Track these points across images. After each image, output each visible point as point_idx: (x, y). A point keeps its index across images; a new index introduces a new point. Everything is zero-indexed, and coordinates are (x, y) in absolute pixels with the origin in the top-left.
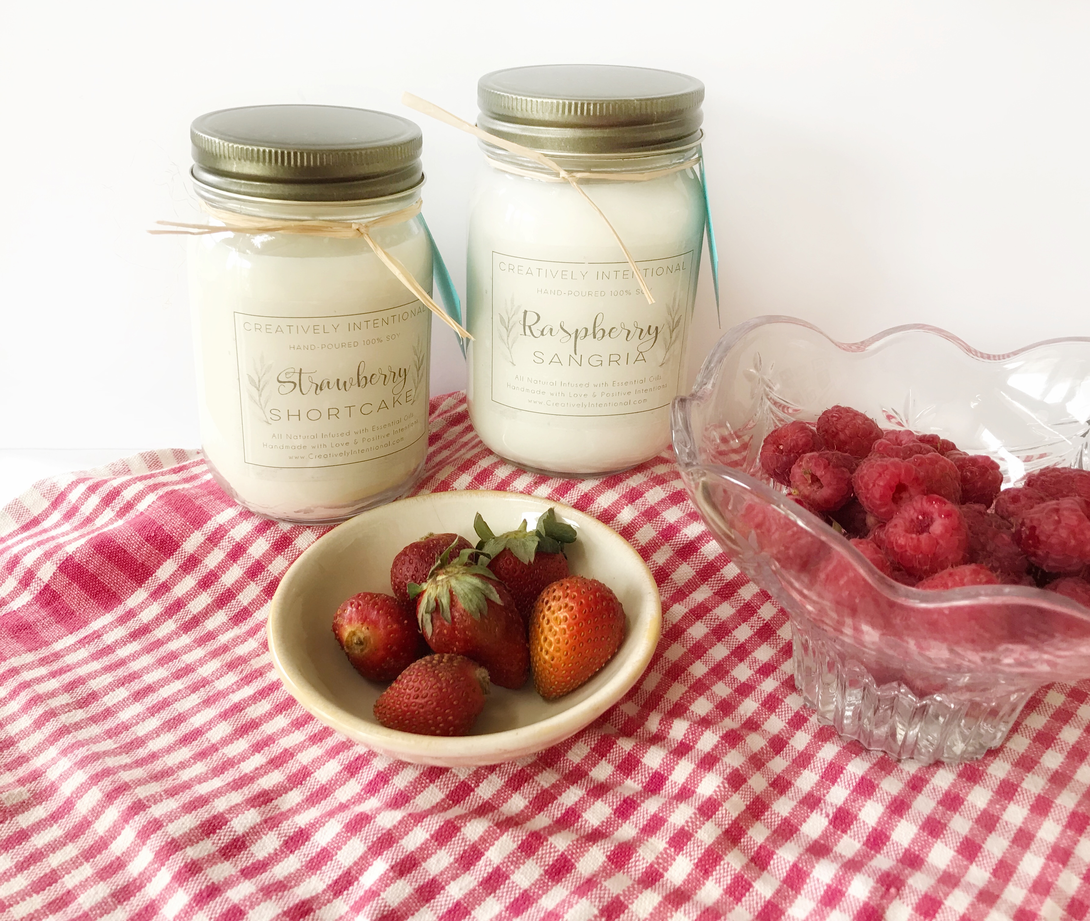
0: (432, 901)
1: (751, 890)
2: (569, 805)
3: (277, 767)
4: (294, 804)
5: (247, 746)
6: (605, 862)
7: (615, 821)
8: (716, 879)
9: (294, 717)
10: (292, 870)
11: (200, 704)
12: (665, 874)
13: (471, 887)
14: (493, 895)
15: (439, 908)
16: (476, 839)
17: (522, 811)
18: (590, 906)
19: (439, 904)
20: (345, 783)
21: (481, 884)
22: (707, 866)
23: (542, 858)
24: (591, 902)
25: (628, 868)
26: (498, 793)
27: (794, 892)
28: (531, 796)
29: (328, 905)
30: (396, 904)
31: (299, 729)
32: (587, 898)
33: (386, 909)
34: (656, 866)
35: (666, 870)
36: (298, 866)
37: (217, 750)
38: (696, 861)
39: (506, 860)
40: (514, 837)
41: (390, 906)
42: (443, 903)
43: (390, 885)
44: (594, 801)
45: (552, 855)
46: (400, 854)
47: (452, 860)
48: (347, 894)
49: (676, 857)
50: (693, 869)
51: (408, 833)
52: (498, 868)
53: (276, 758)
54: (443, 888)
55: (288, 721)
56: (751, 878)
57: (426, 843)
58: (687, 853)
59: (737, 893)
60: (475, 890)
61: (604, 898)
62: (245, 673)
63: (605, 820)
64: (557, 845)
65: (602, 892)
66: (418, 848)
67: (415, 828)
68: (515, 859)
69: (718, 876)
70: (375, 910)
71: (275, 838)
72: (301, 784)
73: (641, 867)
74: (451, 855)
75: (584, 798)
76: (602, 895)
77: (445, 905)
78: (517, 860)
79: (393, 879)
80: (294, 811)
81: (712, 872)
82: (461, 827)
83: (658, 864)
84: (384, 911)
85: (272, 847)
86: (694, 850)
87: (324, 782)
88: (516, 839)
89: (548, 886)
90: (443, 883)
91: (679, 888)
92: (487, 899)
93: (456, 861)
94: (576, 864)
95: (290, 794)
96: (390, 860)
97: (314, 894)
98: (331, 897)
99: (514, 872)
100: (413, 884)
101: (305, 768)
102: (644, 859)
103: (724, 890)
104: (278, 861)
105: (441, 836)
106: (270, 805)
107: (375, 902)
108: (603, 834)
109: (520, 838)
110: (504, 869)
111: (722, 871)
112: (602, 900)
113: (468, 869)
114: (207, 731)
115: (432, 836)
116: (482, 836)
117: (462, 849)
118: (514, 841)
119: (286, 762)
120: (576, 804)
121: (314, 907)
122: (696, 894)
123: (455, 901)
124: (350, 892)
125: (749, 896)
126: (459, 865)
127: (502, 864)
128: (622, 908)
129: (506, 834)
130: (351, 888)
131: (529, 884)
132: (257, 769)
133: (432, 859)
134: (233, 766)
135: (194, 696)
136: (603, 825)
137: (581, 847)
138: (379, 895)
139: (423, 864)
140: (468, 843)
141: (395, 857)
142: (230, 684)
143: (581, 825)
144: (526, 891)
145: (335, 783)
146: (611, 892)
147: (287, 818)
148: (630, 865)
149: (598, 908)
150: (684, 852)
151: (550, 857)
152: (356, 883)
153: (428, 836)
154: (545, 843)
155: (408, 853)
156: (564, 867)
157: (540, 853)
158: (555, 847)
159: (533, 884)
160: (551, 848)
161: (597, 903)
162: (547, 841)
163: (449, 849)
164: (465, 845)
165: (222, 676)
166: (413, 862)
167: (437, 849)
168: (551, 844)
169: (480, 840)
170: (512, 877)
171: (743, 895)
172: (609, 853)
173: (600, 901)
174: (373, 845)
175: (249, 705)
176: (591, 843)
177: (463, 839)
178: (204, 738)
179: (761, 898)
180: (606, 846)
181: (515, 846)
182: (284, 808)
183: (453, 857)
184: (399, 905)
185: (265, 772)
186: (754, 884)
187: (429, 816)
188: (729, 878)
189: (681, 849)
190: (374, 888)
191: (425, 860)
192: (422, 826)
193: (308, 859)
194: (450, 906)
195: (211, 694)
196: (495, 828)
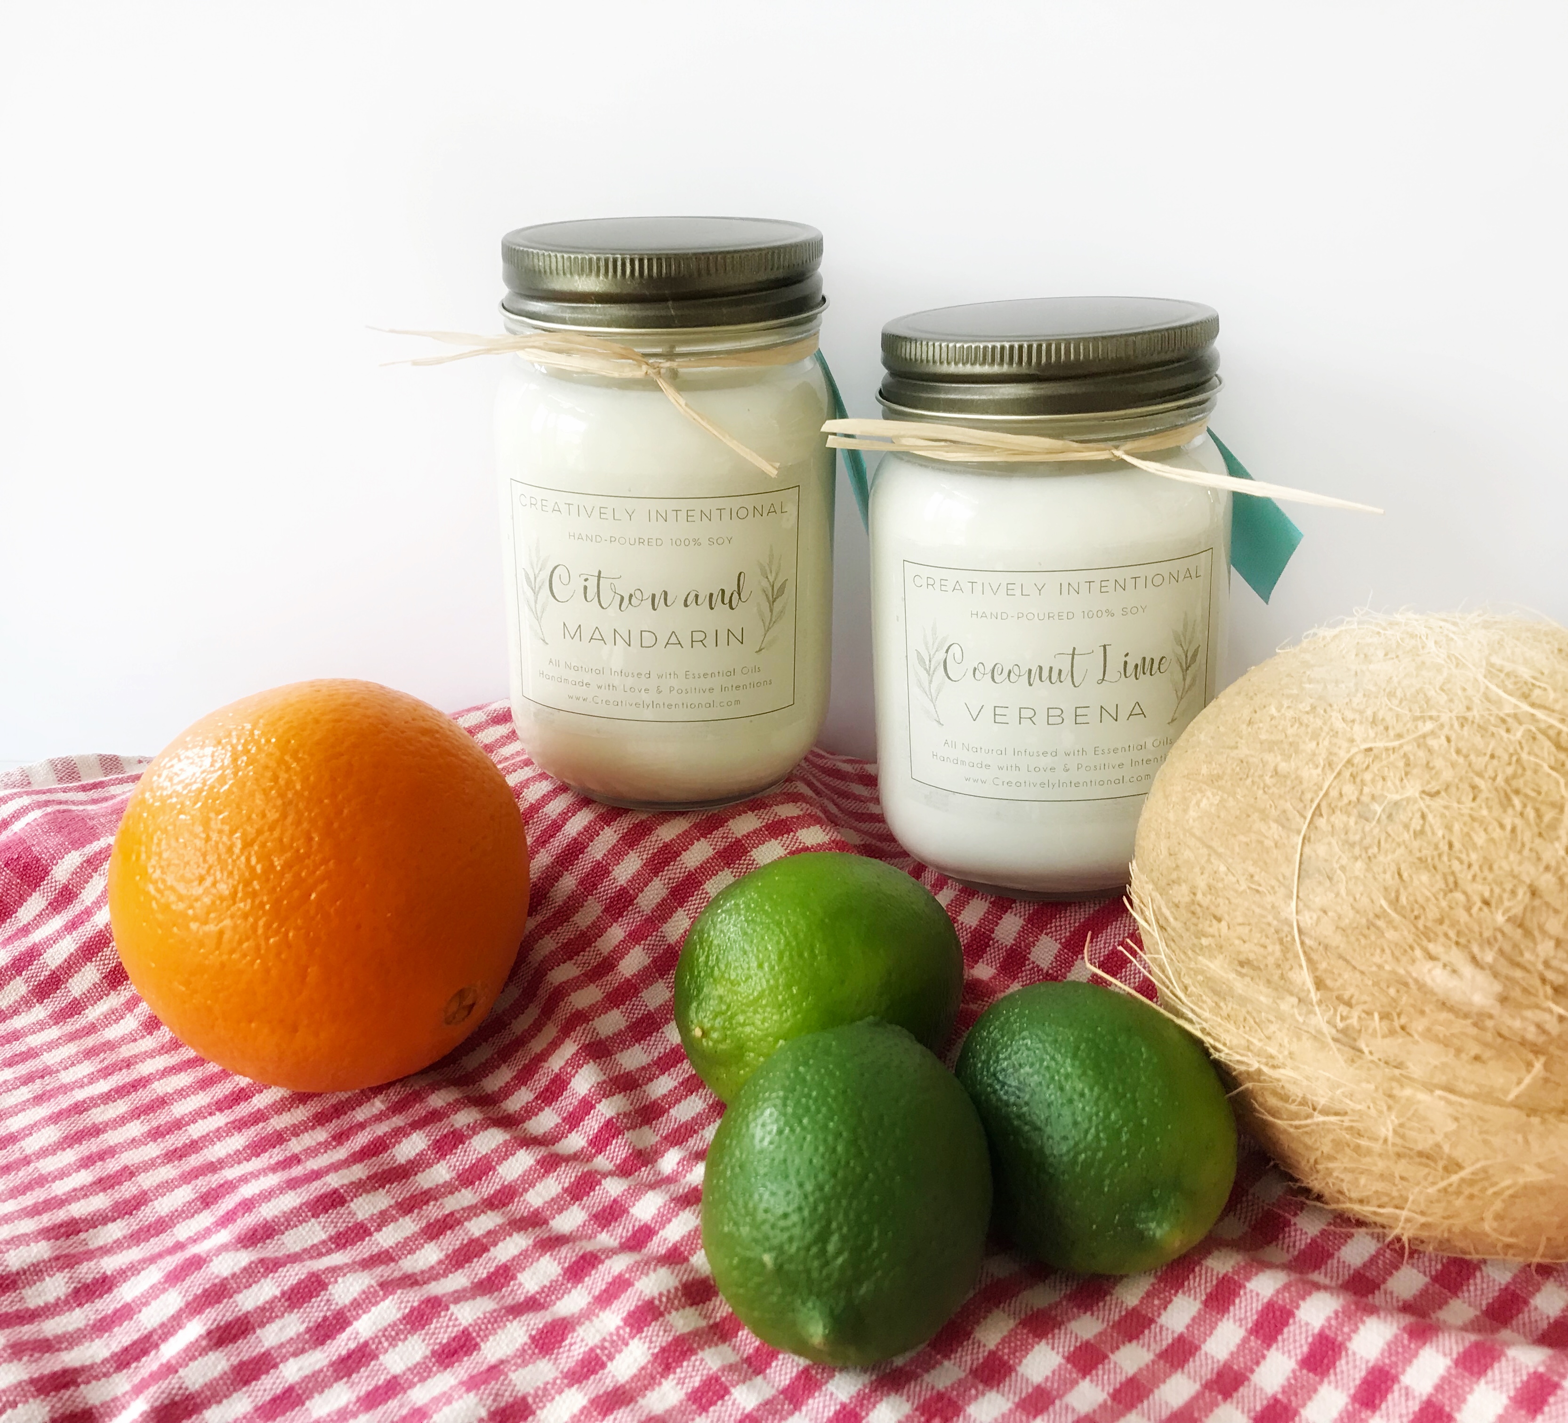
0: (254, 1383)
1: (726, 1398)
2: (504, 1260)
3: (104, 1190)
4: (110, 1240)
5: (73, 1159)
6: (526, 1344)
7: (562, 1284)
8: (680, 1379)
9: (155, 1124)
10: (71, 1328)
11: (28, 1100)
12: (609, 1364)
13: (317, 1367)
14: (345, 1379)
15: (260, 1393)
16: (347, 1302)
17: (432, 1267)
18: (476, 1405)
19: (262, 1388)
20: (193, 1216)
21: (332, 1364)
22: (670, 1360)
23: (434, 1334)
24: (481, 1399)
25: (558, 1354)
26: (405, 1242)
27: (792, 1406)
28: (451, 1248)
29: (103, 1380)
30: (197, 1386)
31: (155, 1141)
32: (476, 1394)
33: (181, 1392)
34: (598, 1351)
35: (611, 1358)
36: (81, 1325)
37: (29, 1163)
38: (656, 1350)
39: (380, 1334)
40: (401, 1302)
41: (187, 1389)
42: (268, 1387)
43: (196, 1359)
44: (540, 1256)
45: (450, 1330)
46: (228, 1314)
47: (302, 1328)
48: (136, 1368)
49: (631, 1342)
50: (649, 1362)
51: (250, 1286)
52: (366, 1344)
53: (109, 1177)
54: (275, 1366)
55: (146, 1128)
56: (731, 1381)
57: (273, 1301)
58: (646, 1337)
59: (704, 1400)
60: (321, 1370)
61: (503, 1396)
62: (106, 1063)
63: (548, 1284)
64: (459, 1317)
65: (503, 1388)
66: (258, 1307)
67: (263, 1280)
68: (393, 1333)
69: (683, 1375)
70: (163, 1392)
71: (63, 1284)
72: (131, 1214)
73: (576, 1353)
74: (303, 1322)
75: (527, 1250)
76: (500, 1392)
77: (271, 1389)
78: (397, 1334)
79: (204, 1349)
80: (105, 1251)
81: (675, 1368)
82: (330, 1283)
83: (603, 1348)
84: (176, 1395)
85: (55, 1294)
86: (658, 1335)
87: (163, 1214)
88: (403, 1305)
89: (431, 1371)
90: (278, 1360)
91: (623, 1386)
92: (335, 1385)
93: (308, 1330)
94: (482, 1344)
95: (110, 1225)
96: (210, 1322)
97: (88, 1363)
98: (111, 1370)
99: (386, 1351)
100: (232, 1358)
101: (145, 1193)
102: (582, 1340)
103: (686, 1394)
104: (53, 1315)
105: (298, 1292)
106: (74, 1239)
107: (167, 1381)
108: (539, 1304)
109: (409, 1305)
110: (374, 1347)
111: (690, 1369)
112: (499, 1398)
113: (322, 1343)
114: (23, 1138)
115: (283, 1294)
116: (355, 1299)
117: (322, 1314)
118: (399, 1309)
119: (120, 1183)
120: (513, 1259)
121: (79, 1380)
122: (644, 1396)
123: (287, 1385)
124: (140, 1364)
125: (722, 1405)
126: (311, 1337)
127: (373, 1339)
128: (526, 1413)
129: (391, 1297)
130: (144, 1359)
131: (404, 1368)
132: (75, 1190)
133: (273, 1325)
134: (42, 1186)
135: (24, 1089)
136: (543, 1291)
137: (496, 1321)
138: (177, 1372)
139: (258, 1331)
140: (333, 1307)
141: (219, 1318)
142: (80, 1076)
143: (512, 1291)
144: (395, 1377)
145: (179, 1215)
146: (517, 1388)
147: (89, 1259)
148: (561, 1350)
149: (488, 1410)
150: (644, 1335)
151: (445, 1332)
152: (153, 1353)
153: (278, 1293)
154: (443, 1314)
155: (240, 1313)
156: (462, 1347)
157: (433, 1326)
158: (456, 1319)
159: (409, 1369)
160: (450, 1319)
161: (489, 1402)
162: (448, 1309)
163: (305, 1312)
164: (328, 1309)
165: (73, 1065)
166: (243, 1328)
167: (285, 1311)
168: (452, 1314)
169: (352, 1304)
170: (381, 1357)
171: (712, 1403)
172: (534, 1333)
173: (494, 1400)
174: (194, 1300)
175: (96, 1105)
176: (511, 1317)
177: (328, 1300)
178: (17, 1147)
179: (738, 1409)
180: (532, 1323)
181: (399, 1315)
182: (94, 1244)
183: (305, 1325)
184: (202, 1388)
185: (86, 1195)
186: (733, 1390)
187: (289, 1265)
188: (698, 1379)
189: (640, 1330)
190: (174, 1362)
191: (262, 1325)
192: (273, 1278)
193: (99, 1317)
194: (278, 1392)
195: (48, 1088)
196: (378, 1288)
